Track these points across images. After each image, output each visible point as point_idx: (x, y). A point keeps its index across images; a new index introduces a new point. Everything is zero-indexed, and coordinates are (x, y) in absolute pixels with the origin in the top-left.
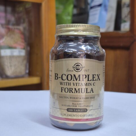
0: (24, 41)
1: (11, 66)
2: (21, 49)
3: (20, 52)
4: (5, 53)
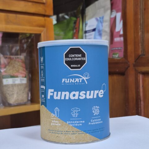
0: (25, 69)
2: (23, 77)
3: (21, 80)
4: (7, 82)
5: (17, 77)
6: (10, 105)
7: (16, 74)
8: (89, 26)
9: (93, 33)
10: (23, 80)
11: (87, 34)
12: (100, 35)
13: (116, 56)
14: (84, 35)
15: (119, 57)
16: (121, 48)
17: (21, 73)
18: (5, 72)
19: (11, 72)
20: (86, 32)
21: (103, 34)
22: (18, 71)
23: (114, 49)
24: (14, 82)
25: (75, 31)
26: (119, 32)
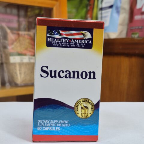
1: (20, 73)
2: (31, 55)
4: (14, 59)
5: (25, 55)
6: (16, 85)
7: (24, 52)
8: (106, 3)
9: (110, 10)
10: (32, 58)
11: (103, 12)
12: (118, 12)
13: (136, 36)
14: (100, 12)
15: (138, 37)
16: (142, 28)
17: (30, 51)
18: (13, 48)
19: (19, 50)
20: (101, 9)
21: (121, 11)
22: (26, 49)
23: (134, 28)
24: (22, 60)
25: (89, 8)
26: (141, 9)
